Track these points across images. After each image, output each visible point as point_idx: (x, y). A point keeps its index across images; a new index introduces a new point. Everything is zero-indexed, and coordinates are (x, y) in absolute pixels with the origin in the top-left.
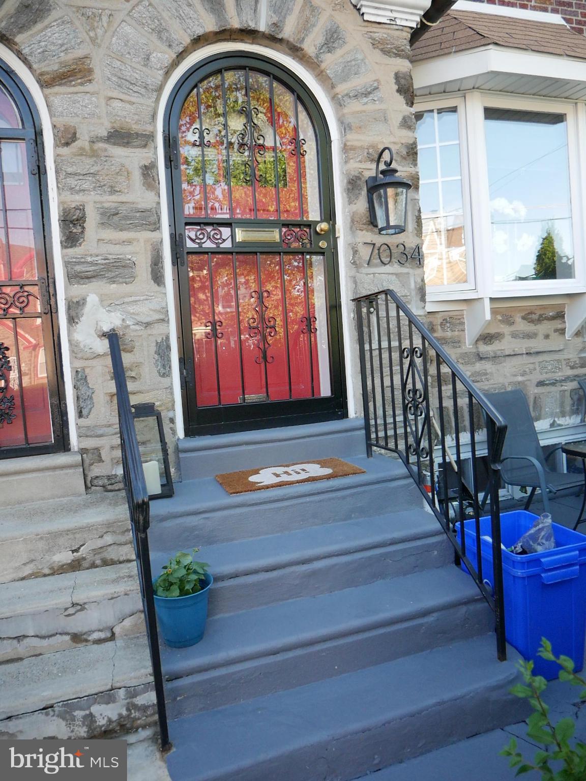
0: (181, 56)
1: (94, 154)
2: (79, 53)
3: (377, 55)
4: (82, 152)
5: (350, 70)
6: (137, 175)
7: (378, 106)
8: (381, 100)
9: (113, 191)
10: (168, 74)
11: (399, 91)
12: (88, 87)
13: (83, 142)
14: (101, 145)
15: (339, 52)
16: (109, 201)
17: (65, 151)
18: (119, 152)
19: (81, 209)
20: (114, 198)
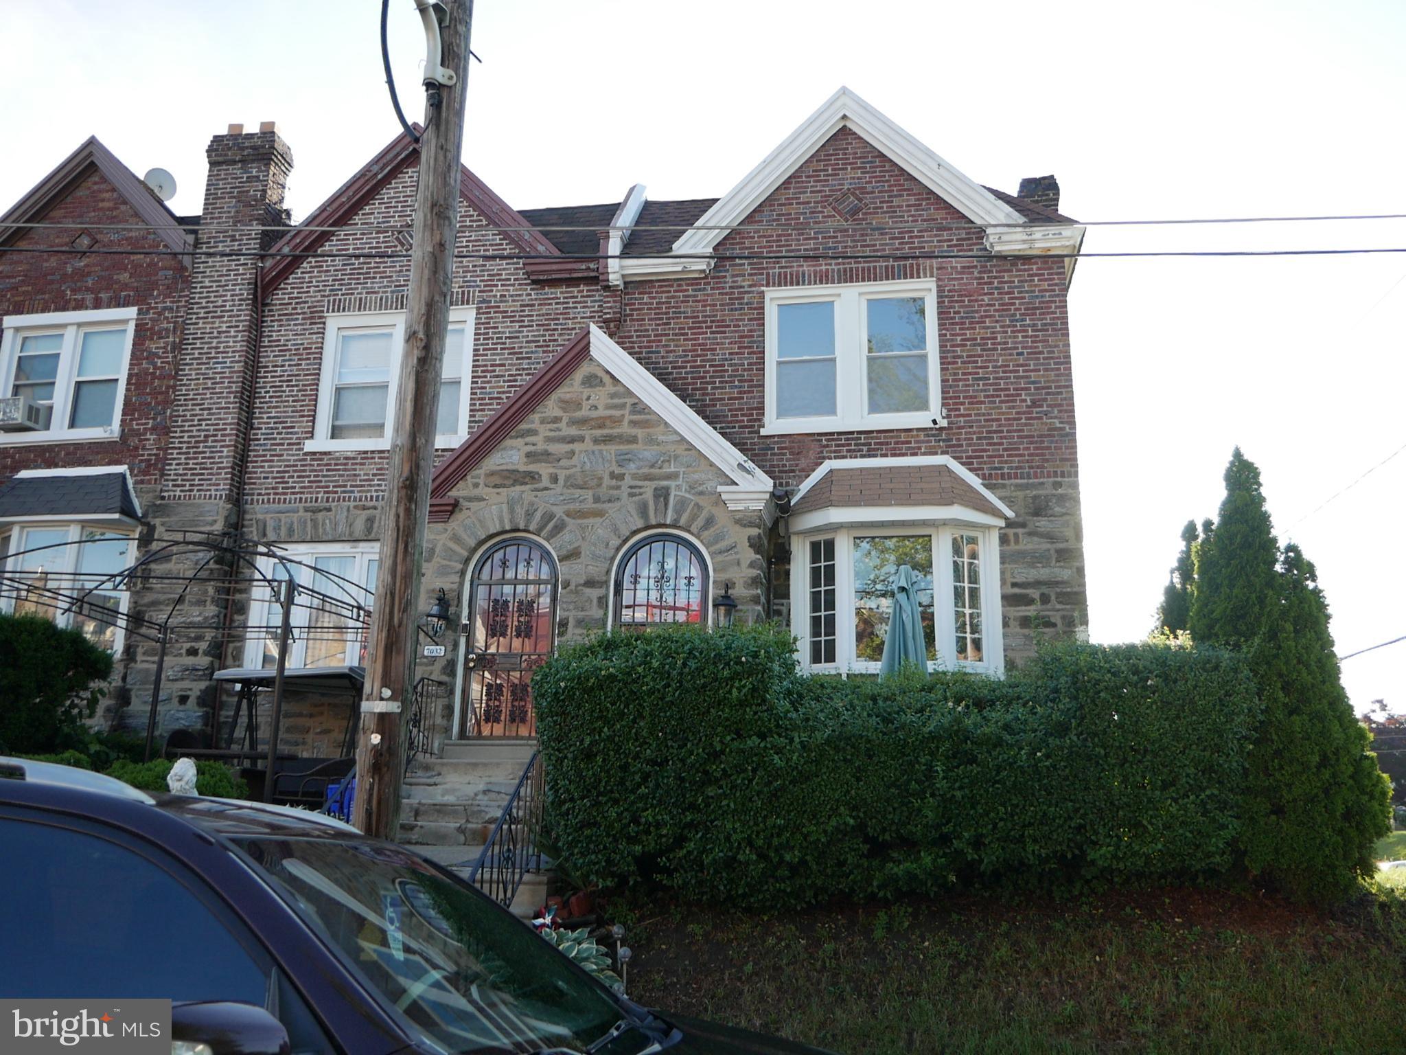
0: (625, 541)
1: (576, 592)
2: (576, 545)
3: (737, 527)
4: (571, 592)
5: (718, 538)
6: (595, 601)
7: (734, 556)
8: (736, 553)
9: (582, 610)
10: (618, 549)
11: (750, 546)
12: (578, 561)
13: (572, 587)
14: (580, 588)
15: (712, 529)
16: (581, 614)
17: (564, 591)
18: (588, 591)
19: (567, 619)
20: (583, 613)
